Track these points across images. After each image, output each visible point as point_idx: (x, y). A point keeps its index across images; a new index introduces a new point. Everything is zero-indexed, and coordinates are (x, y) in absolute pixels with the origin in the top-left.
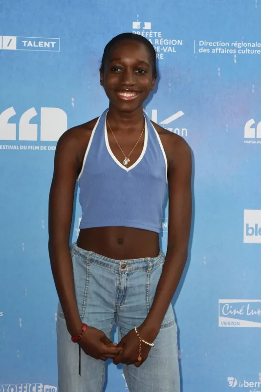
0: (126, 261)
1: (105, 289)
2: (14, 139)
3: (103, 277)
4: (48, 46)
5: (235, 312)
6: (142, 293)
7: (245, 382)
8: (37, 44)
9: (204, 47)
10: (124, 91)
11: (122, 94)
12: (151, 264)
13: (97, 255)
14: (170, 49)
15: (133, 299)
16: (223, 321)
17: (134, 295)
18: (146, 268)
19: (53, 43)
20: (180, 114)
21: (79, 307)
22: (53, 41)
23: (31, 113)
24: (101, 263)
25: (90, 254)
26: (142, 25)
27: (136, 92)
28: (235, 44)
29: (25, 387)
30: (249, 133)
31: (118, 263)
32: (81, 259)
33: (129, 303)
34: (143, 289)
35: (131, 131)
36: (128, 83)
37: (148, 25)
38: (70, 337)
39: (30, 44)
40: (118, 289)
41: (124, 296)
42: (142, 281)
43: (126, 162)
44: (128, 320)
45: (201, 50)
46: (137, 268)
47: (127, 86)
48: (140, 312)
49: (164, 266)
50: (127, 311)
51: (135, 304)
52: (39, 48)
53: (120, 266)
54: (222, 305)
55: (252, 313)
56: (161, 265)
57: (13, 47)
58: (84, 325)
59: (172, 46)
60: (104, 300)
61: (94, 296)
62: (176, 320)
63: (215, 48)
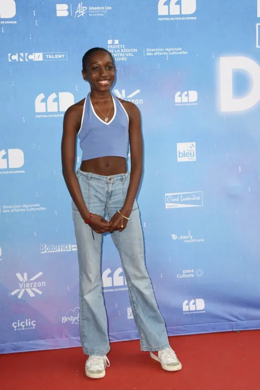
0: (111, 176)
1: (100, 193)
2: (45, 111)
3: (98, 186)
4: (61, 57)
5: (174, 200)
6: (120, 193)
7: (181, 237)
8: (54, 56)
9: (149, 52)
10: (102, 80)
11: (101, 82)
12: (124, 177)
13: (94, 174)
14: (130, 54)
15: (116, 197)
16: (168, 205)
17: (116, 195)
18: (122, 180)
19: (63, 55)
20: (138, 91)
21: (86, 204)
22: (63, 54)
23: (53, 96)
24: (97, 178)
25: (90, 174)
26: (113, 42)
27: (109, 80)
28: (167, 49)
29: (62, 247)
30: (177, 99)
31: (106, 178)
32: (85, 178)
33: (114, 199)
34: (121, 191)
35: (106, 102)
36: (103, 75)
37: (117, 42)
38: (83, 221)
39: (50, 57)
40: (107, 192)
41: (111, 196)
42: (120, 186)
43: (106, 120)
44: (113, 209)
45: (148, 54)
46: (117, 180)
47: (103, 77)
48: (120, 204)
49: (130, 178)
50: (113, 204)
51: (117, 200)
52: (55, 59)
53: (108, 180)
54: (167, 196)
55: (184, 200)
56: (129, 177)
57: (41, 59)
58: (91, 214)
59: (131, 53)
60: (99, 198)
61: (94, 197)
62: (138, 208)
63: (156, 52)
